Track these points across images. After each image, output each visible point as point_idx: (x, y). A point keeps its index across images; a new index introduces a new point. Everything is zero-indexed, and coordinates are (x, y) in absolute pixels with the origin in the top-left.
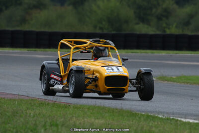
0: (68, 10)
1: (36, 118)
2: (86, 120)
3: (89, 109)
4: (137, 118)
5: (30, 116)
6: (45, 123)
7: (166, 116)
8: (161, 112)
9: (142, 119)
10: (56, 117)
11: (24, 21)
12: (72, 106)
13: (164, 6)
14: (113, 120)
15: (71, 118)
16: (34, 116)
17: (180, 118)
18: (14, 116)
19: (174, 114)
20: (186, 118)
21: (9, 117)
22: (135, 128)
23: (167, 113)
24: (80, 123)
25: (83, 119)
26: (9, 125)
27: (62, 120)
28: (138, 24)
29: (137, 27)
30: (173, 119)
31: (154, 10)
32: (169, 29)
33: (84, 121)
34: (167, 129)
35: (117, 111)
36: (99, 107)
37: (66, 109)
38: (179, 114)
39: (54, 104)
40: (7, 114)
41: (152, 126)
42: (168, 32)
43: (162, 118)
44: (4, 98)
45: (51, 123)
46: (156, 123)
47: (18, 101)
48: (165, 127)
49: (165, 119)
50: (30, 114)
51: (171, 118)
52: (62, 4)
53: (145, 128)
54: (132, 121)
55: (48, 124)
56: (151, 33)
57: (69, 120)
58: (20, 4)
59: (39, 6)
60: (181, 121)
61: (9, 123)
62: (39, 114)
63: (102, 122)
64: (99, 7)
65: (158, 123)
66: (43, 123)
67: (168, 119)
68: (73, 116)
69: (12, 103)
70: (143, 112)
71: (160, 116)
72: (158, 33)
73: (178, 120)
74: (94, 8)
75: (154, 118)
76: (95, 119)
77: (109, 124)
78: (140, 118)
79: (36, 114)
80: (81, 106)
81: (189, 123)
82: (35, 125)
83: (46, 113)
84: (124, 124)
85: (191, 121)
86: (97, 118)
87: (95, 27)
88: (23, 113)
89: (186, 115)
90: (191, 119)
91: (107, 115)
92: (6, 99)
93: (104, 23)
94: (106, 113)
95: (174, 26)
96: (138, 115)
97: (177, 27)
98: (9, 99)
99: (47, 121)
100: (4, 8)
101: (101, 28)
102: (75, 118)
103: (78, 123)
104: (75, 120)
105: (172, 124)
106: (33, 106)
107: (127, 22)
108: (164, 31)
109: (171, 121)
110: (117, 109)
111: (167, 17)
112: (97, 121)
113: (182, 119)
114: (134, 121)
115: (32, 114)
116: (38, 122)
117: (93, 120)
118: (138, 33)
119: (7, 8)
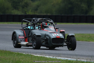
4: (13, 55)
7: (27, 54)
8: (25, 52)
9: (15, 55)
13: (25, 1)
17: (33, 54)
19: (30, 52)
20: (36, 54)
22: (12, 59)
23: (27, 52)
28: (13, 10)
29: (13, 11)
30: (30, 55)
31: (20, 3)
32: (28, 12)
34: (27, 60)
35: (3, 51)
38: (33, 53)
41: (20, 58)
42: (28, 14)
43: (25, 54)
46: (22, 57)
48: (26, 59)
49: (26, 55)
51: (29, 54)
53: (17, 59)
54: (11, 56)
56: (20, 14)
60: (34, 56)
65: (23, 57)
67: (28, 55)
70: (16, 52)
71: (24, 54)
72: (23, 14)
73: (32, 55)
75: (21, 54)
78: (14, 55)
81: (38, 57)
84: (7, 57)
85: (39, 56)
89: (36, 53)
90: (38, 55)
95: (30, 10)
96: (14, 53)
97: (31, 11)
105: (29, 57)
107: (8, 9)
108: (26, 13)
109: (29, 56)
111: (27, 7)
113: (34, 55)
114: (12, 56)
118: (13, 14)
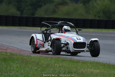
0: (80, 6)
1: (60, 68)
2: (88, 70)
3: (91, 63)
5: (56, 67)
6: (65, 71)
10: (71, 68)
11: (54, 12)
12: (81, 62)
14: (105, 70)
15: (80, 69)
16: (59, 68)
18: (47, 67)
21: (44, 67)
24: (85, 72)
25: (87, 69)
26: (45, 72)
27: (75, 70)
33: (88, 71)
36: (97, 63)
37: (78, 63)
39: (71, 60)
40: (44, 66)
44: (42, 57)
45: (68, 71)
47: (50, 58)
50: (57, 66)
52: (77, 3)
55: (67, 72)
57: (79, 70)
58: (53, 2)
59: (63, 3)
61: (44, 71)
62: (62, 66)
63: (98, 71)
64: (98, 4)
66: (64, 71)
68: (81, 68)
69: (46, 59)
74: (95, 4)
76: (94, 70)
77: (102, 73)
79: (60, 66)
80: (86, 62)
82: (59, 72)
83: (66, 65)
86: (96, 69)
87: (95, 16)
88: (52, 65)
91: (101, 67)
92: (43, 57)
93: (101, 13)
94: (100, 66)
98: (45, 57)
99: (66, 70)
100: (43, 4)
101: (99, 17)
102: (82, 69)
103: (84, 72)
104: (82, 70)
106: (58, 61)
110: (107, 64)
112: (95, 71)
115: (58, 66)
116: (61, 71)
117: (93, 70)
119: (45, 4)
